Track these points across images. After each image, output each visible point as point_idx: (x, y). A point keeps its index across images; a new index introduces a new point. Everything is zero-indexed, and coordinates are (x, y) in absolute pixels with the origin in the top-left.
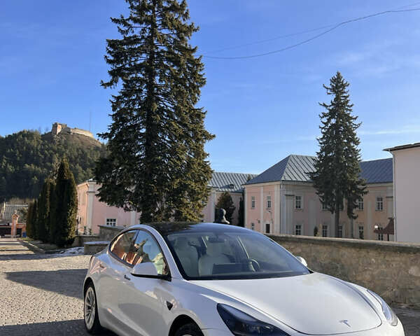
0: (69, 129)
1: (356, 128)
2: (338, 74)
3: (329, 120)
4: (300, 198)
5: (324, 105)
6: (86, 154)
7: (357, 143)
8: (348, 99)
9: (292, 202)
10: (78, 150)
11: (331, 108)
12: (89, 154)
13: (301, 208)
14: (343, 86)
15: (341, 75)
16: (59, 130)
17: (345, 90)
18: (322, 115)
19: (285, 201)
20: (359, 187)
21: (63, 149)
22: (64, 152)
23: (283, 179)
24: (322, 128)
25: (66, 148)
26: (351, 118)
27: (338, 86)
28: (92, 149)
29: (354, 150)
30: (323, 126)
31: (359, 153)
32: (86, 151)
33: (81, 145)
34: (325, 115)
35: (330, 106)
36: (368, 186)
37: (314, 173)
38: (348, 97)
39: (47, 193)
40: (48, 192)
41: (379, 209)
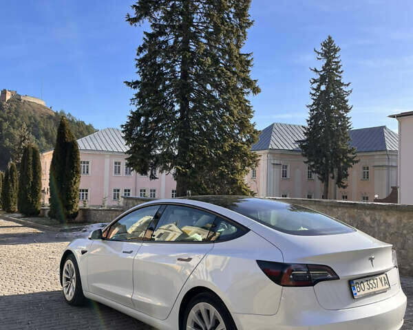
0: (20, 96)
1: (348, 95)
2: (330, 38)
3: (319, 86)
4: (286, 167)
5: (316, 70)
6: (39, 122)
7: (347, 110)
8: (340, 64)
9: (279, 171)
10: (30, 118)
11: (322, 73)
12: (42, 123)
13: (288, 177)
14: (336, 51)
15: (333, 39)
16: (8, 97)
17: (337, 56)
18: (312, 81)
19: (272, 170)
20: (350, 155)
21: (14, 117)
22: (15, 120)
23: (270, 147)
24: (313, 95)
25: (17, 116)
26: (342, 84)
27: (329, 50)
28: (45, 117)
29: (344, 117)
30: (313, 92)
31: (349, 121)
32: (39, 119)
33: (33, 113)
34: (315, 81)
35: (321, 72)
36: (358, 154)
37: (303, 141)
38: (339, 62)
39: (29, 159)
40: (31, 158)
41: (364, 178)
